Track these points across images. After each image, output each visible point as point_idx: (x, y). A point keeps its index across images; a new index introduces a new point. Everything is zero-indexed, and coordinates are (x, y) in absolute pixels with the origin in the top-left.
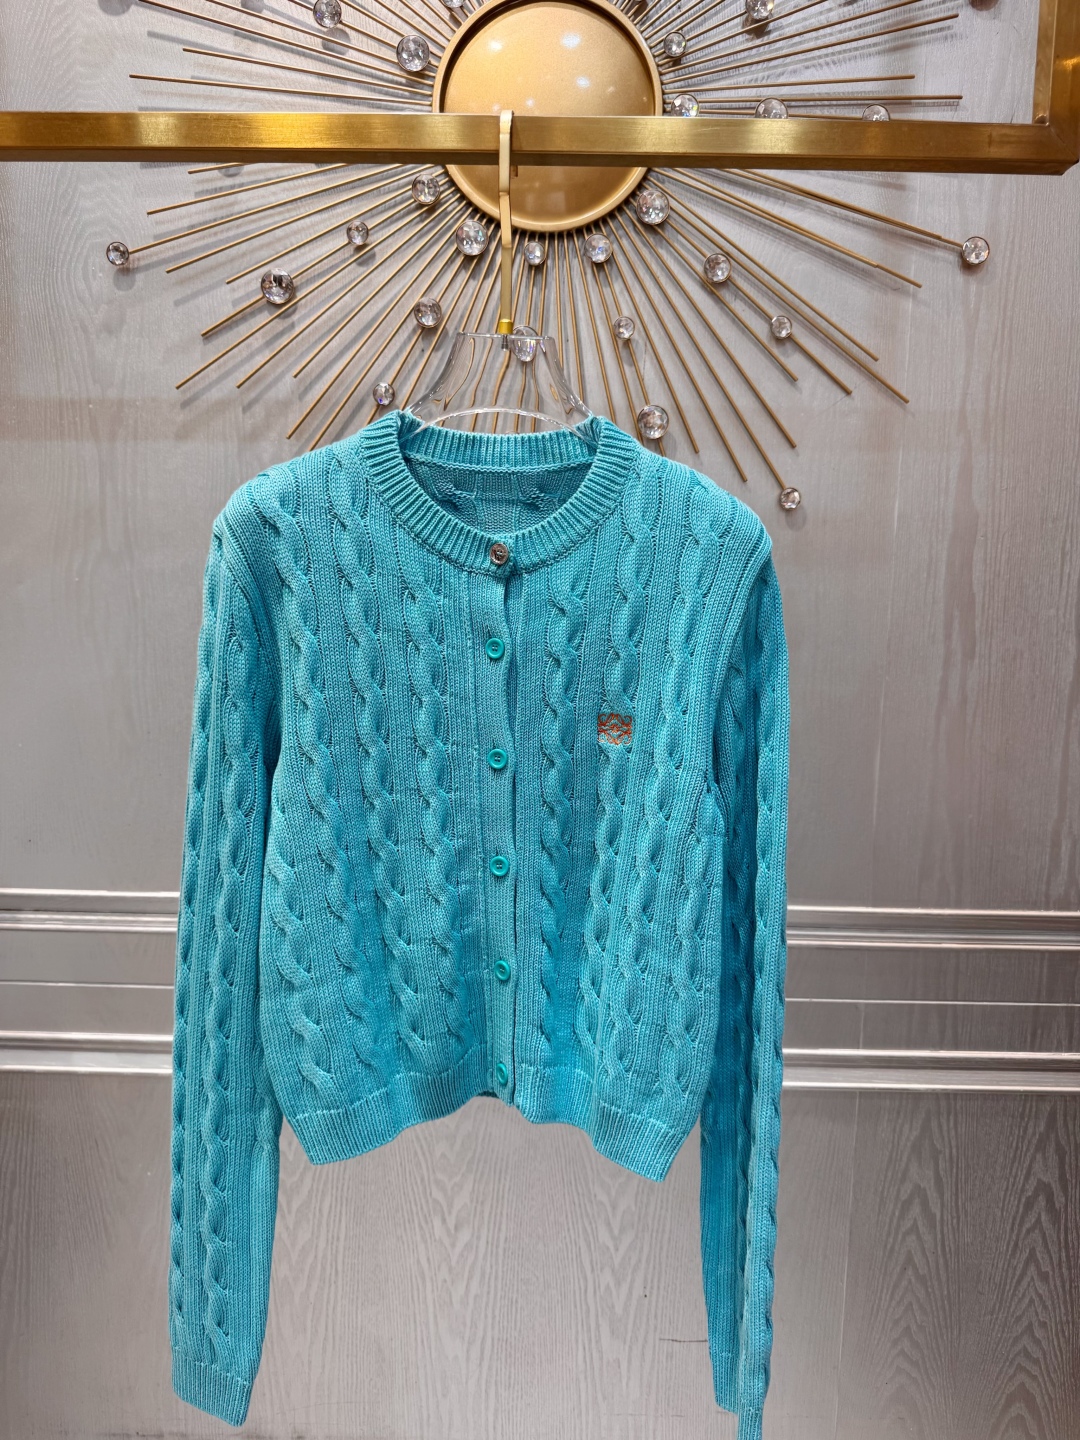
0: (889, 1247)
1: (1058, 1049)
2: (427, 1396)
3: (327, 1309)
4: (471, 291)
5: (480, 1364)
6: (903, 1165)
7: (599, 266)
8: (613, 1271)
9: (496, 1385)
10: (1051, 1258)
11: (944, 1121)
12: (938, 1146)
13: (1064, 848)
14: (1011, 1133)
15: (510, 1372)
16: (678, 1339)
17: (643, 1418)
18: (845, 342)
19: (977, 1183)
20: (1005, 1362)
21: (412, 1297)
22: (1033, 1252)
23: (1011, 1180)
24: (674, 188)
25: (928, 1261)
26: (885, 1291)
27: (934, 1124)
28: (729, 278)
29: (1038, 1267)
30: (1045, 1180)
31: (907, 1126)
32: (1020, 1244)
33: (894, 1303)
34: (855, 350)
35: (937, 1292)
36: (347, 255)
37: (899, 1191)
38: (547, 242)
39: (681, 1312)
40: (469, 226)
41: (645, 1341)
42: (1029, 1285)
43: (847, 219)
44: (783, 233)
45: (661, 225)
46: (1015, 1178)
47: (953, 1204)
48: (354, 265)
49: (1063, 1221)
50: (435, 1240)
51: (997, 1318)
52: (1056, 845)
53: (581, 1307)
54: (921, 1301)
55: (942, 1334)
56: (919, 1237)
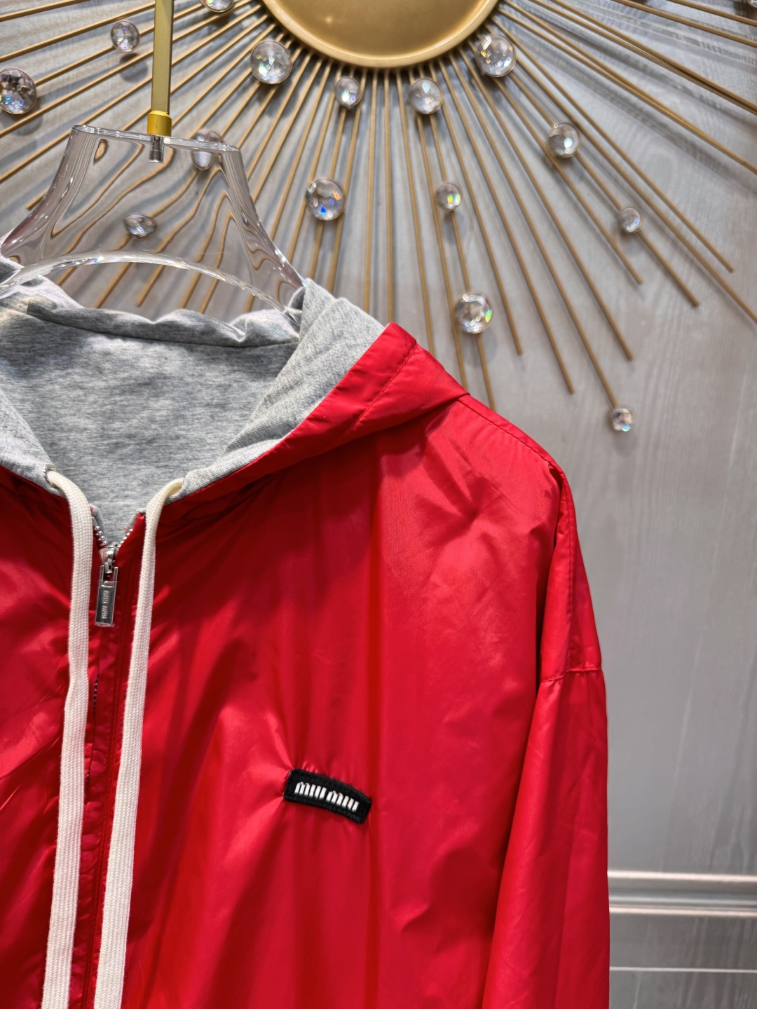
4: (264, 128)
7: (425, 118)
18: (698, 245)
24: (522, 38)
28: (576, 154)
34: (708, 255)
36: (111, 65)
38: (363, 81)
40: (268, 45)
43: (713, 106)
44: (641, 110)
45: (502, 79)
48: (118, 76)
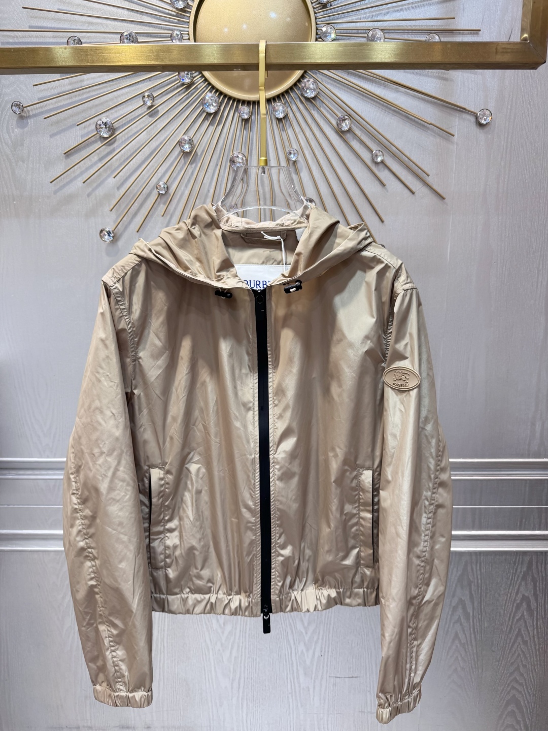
0: (446, 629)
1: (534, 529)
2: (212, 706)
3: (160, 665)
4: (209, 133)
5: (238, 691)
6: (453, 589)
7: (280, 120)
8: (305, 644)
9: (247, 700)
10: (529, 633)
11: (474, 567)
12: (471, 579)
13: (537, 426)
14: (509, 571)
15: (254, 694)
16: (339, 676)
17: (322, 715)
19: (491, 597)
20: (505, 685)
21: (203, 658)
22: (520, 630)
23: (509, 595)
25: (466, 636)
27: (469, 568)
28: (350, 129)
29: (522, 638)
30: (526, 594)
31: (455, 569)
32: (513, 626)
33: (449, 657)
35: (471, 651)
36: (143, 111)
37: (451, 601)
38: (251, 107)
39: (340, 663)
40: (209, 97)
41: (322, 678)
42: (518, 646)
45: (314, 98)
46: (511, 594)
47: (479, 608)
48: (146, 116)
49: (535, 615)
50: (214, 630)
51: (501, 664)
52: (533, 424)
53: (289, 661)
54: (463, 656)
55: (473, 672)
56: (461, 624)
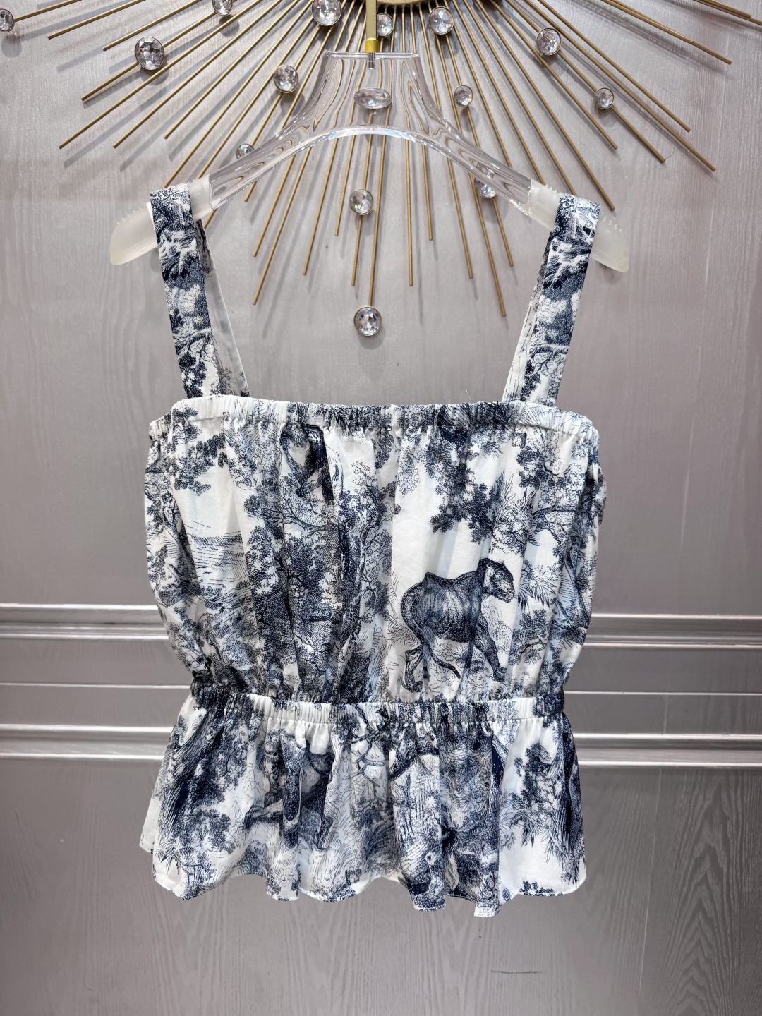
0: (683, 895)
3: (215, 949)
5: (343, 993)
6: (697, 829)
7: (441, 38)
8: (453, 916)
9: (356, 1008)
11: (732, 792)
12: (727, 813)
15: (367, 999)
16: (507, 971)
21: (286, 939)
25: (715, 907)
26: (679, 930)
27: (724, 796)
28: (558, 52)
31: (701, 797)
33: (686, 941)
35: (722, 932)
36: (213, 26)
37: (693, 850)
38: (395, 15)
39: (510, 950)
41: (480, 973)
47: (738, 861)
48: (220, 33)
53: (426, 946)
54: (709, 938)
55: (725, 966)
56: (709, 888)
